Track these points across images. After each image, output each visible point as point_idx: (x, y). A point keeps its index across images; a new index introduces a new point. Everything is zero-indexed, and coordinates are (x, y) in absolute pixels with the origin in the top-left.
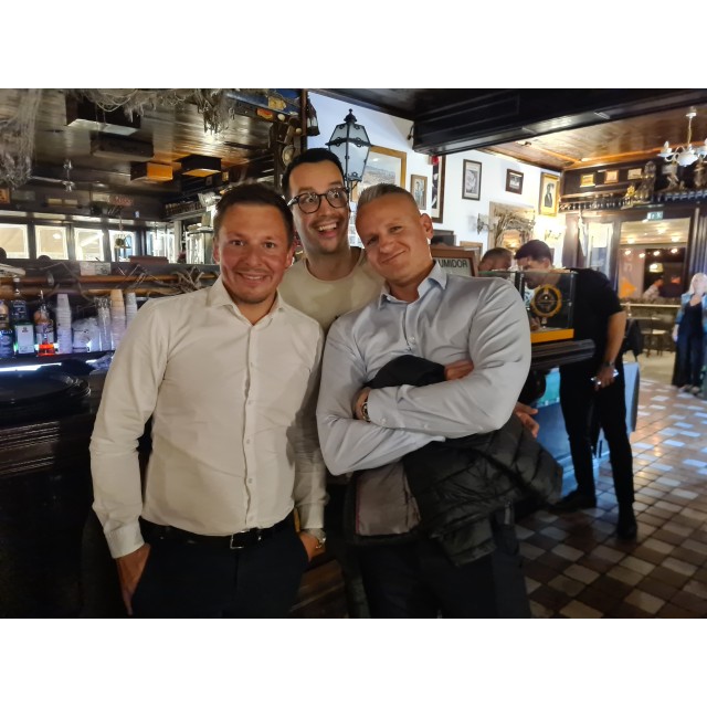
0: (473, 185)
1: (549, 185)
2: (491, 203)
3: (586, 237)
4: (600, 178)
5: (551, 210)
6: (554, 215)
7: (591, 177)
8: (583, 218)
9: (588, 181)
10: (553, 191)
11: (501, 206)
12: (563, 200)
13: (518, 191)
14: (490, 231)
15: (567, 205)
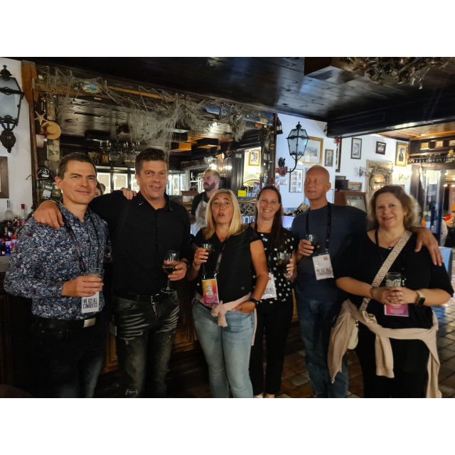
0: (357, 151)
1: (401, 149)
2: (367, 161)
3: (425, 178)
4: (432, 145)
5: (403, 163)
6: (405, 165)
7: (427, 144)
8: (422, 167)
9: (425, 146)
10: (404, 153)
11: (373, 162)
12: (410, 157)
13: (383, 153)
14: (366, 176)
15: (412, 160)
